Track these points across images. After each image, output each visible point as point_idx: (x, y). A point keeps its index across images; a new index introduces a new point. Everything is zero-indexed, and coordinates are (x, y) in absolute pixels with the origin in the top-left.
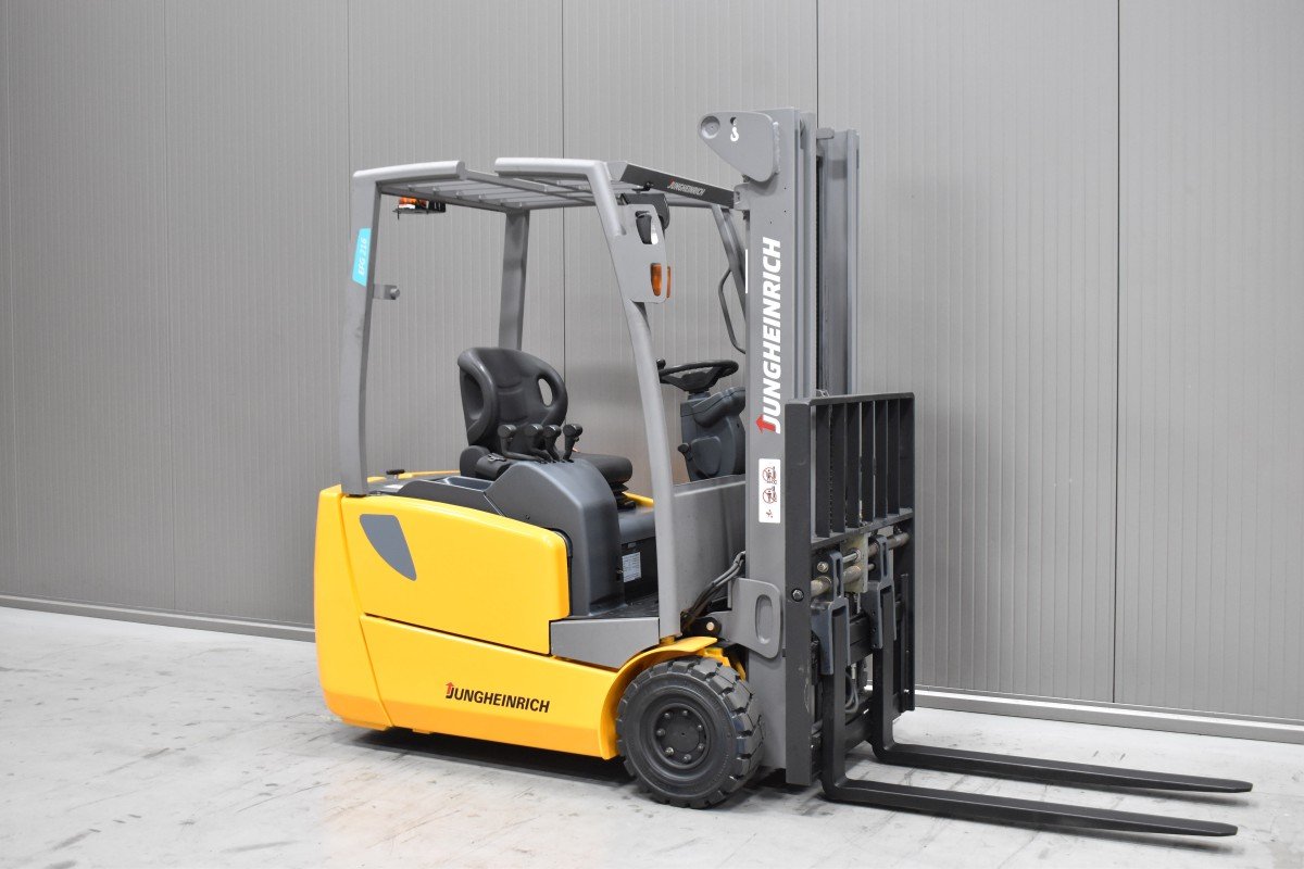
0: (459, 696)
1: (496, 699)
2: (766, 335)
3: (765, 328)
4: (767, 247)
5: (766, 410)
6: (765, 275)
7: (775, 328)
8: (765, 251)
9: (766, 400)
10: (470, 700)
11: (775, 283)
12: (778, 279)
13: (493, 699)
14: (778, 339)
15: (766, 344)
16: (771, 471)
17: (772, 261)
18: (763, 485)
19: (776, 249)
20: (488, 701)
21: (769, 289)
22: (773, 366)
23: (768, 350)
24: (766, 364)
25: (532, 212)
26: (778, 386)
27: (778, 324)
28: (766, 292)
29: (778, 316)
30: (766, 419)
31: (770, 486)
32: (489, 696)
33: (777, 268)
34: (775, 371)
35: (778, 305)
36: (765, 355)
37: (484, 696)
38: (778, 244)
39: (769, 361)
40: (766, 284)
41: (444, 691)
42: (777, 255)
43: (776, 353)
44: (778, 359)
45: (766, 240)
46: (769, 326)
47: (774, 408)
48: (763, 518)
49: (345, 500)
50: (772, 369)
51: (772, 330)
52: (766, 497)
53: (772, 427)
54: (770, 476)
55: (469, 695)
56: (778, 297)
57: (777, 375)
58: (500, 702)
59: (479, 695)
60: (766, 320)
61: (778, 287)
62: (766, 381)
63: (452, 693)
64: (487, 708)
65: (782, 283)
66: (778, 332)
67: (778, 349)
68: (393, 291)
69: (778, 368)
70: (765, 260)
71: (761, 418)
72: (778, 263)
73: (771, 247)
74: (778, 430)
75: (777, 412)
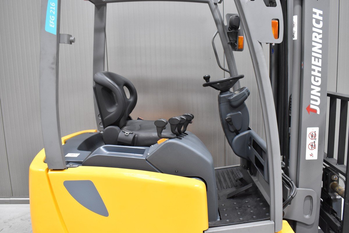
2: (313, 62)
3: (313, 58)
4: (315, 13)
5: (312, 102)
6: (314, 29)
7: (318, 58)
8: (314, 16)
9: (312, 97)
11: (319, 34)
12: (321, 31)
14: (320, 64)
15: (313, 67)
16: (314, 134)
17: (318, 21)
18: (309, 141)
19: (320, 15)
21: (316, 37)
22: (317, 79)
23: (314, 70)
24: (313, 78)
25: (108, 4)
26: (319, 89)
27: (320, 56)
28: (314, 39)
29: (320, 51)
30: (312, 107)
31: (313, 141)
33: (321, 25)
34: (318, 81)
35: (320, 46)
36: (313, 73)
38: (321, 12)
39: (315, 76)
40: (314, 34)
42: (321, 18)
43: (319, 72)
44: (320, 75)
45: (314, 10)
46: (315, 57)
47: (316, 101)
48: (308, 157)
49: (50, 172)
50: (316, 80)
51: (317, 59)
52: (310, 147)
53: (315, 111)
54: (313, 136)
56: (321, 41)
57: (319, 84)
60: (313, 54)
61: (321, 36)
62: (312, 87)
65: (323, 34)
66: (320, 60)
67: (320, 69)
68: (72, 38)
69: (320, 80)
70: (314, 21)
71: (309, 106)
72: (321, 23)
73: (317, 14)
74: (318, 112)
75: (318, 103)
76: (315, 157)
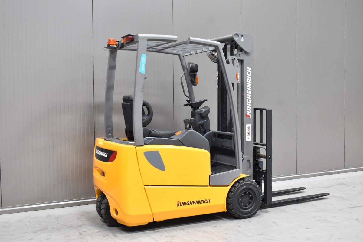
0: (181, 205)
1: (194, 202)
2: (248, 92)
3: (248, 90)
4: (248, 69)
5: (248, 112)
6: (248, 77)
7: (250, 91)
8: (248, 70)
9: (248, 109)
10: (185, 205)
11: (250, 79)
12: (250, 78)
13: (192, 203)
14: (250, 93)
16: (249, 128)
17: (249, 73)
18: (247, 131)
19: (250, 70)
20: (191, 204)
21: (248, 80)
23: (248, 96)
24: (248, 100)
26: (250, 105)
27: (250, 90)
28: (248, 81)
29: (250, 87)
30: (248, 114)
31: (249, 131)
32: (191, 202)
33: (250, 75)
34: (250, 102)
35: (250, 85)
37: (190, 203)
38: (250, 69)
39: (249, 99)
40: (248, 79)
41: (176, 204)
42: (250, 72)
43: (250, 97)
44: (251, 99)
45: (248, 68)
46: (249, 90)
47: (249, 111)
48: (247, 140)
49: (137, 148)
51: (249, 91)
52: (248, 134)
53: (249, 116)
55: (184, 204)
56: (250, 83)
57: (250, 103)
58: (195, 203)
59: (188, 203)
60: (248, 88)
62: (248, 104)
63: (179, 204)
64: (191, 206)
65: (252, 79)
66: (251, 91)
67: (251, 96)
69: (251, 101)
70: (248, 73)
71: (247, 114)
72: (251, 74)
73: (249, 69)
74: (251, 117)
75: (250, 112)
76: (250, 140)
